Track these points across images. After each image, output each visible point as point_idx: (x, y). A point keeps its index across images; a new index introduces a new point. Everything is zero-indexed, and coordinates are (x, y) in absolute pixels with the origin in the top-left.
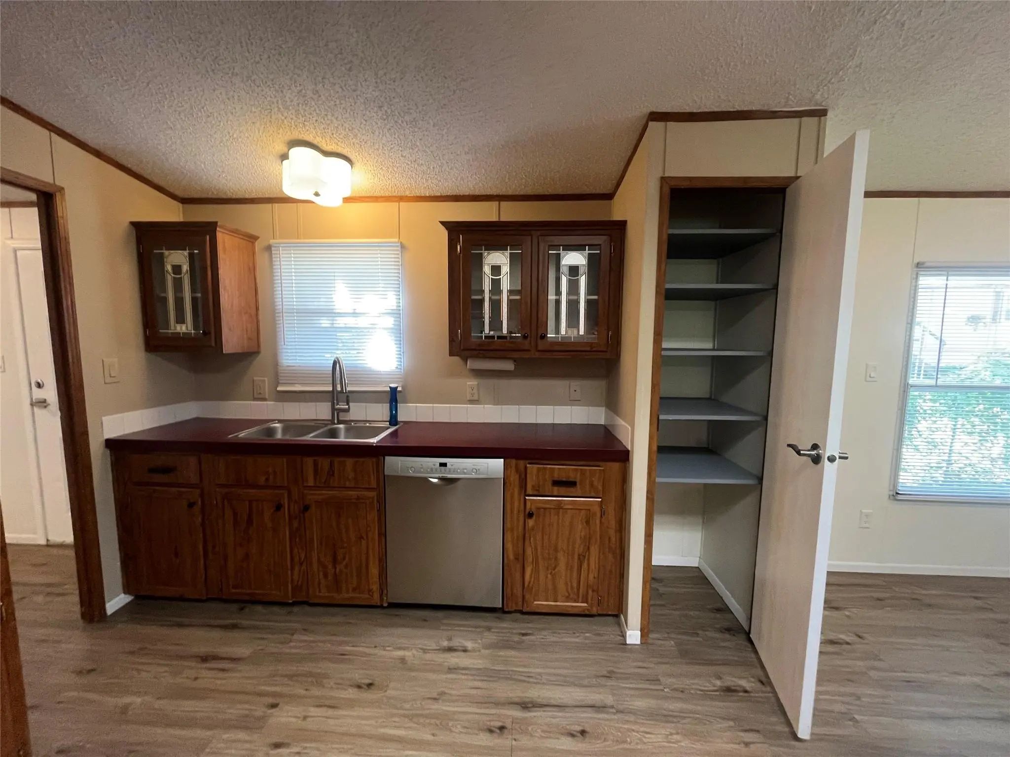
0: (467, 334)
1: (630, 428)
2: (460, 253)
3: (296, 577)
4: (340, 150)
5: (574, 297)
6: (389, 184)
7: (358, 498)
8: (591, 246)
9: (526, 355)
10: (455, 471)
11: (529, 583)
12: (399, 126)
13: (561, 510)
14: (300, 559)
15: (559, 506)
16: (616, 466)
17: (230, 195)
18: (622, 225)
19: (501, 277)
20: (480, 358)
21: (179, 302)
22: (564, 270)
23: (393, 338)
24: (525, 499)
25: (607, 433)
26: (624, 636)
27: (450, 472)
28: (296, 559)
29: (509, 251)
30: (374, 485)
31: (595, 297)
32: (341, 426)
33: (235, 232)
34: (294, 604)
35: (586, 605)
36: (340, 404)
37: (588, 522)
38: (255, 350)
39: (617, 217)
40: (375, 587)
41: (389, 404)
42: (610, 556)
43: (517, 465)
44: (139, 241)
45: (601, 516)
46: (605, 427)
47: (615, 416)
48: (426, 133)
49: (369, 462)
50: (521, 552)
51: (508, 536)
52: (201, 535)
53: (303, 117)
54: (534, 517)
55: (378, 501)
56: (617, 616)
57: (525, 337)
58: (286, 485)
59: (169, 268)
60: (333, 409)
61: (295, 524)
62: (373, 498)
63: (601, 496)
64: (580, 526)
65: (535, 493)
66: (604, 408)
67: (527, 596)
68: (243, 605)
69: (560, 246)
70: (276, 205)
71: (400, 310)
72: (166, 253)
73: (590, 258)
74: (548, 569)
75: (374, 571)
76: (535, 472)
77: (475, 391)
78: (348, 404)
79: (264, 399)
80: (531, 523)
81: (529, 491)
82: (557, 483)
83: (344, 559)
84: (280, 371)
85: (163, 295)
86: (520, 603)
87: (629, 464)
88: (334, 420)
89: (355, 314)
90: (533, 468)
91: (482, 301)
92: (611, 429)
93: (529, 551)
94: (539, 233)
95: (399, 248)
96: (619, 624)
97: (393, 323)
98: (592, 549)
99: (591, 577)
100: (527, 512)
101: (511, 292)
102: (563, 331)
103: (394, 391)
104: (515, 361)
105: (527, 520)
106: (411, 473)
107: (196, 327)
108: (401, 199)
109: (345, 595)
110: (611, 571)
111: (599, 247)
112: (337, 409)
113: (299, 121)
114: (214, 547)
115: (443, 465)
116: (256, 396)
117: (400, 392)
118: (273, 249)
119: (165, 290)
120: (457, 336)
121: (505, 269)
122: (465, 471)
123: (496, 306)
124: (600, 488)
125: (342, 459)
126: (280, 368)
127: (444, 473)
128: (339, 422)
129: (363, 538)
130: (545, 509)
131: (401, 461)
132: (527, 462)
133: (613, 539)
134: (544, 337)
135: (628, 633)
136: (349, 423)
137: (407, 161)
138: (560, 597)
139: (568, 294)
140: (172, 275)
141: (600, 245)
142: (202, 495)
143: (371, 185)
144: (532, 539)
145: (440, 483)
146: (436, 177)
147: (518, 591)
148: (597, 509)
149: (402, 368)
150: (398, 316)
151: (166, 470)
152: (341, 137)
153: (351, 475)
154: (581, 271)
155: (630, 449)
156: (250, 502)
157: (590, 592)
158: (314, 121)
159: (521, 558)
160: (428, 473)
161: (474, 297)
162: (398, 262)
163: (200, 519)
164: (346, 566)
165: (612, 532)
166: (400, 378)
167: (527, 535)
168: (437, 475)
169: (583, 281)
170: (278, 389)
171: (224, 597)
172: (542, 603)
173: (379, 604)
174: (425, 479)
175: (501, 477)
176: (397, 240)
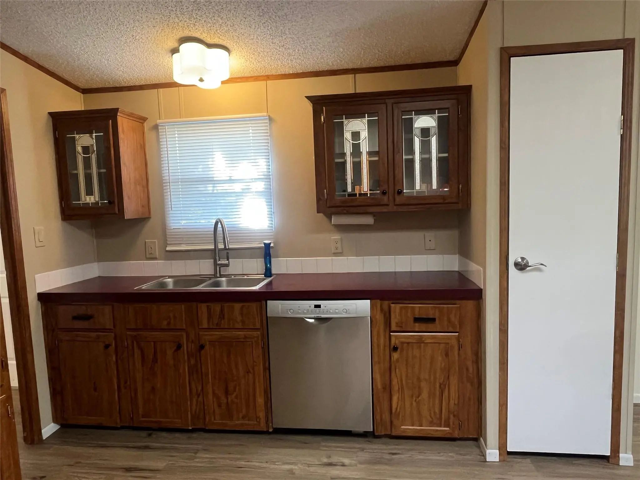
0: (331, 193)
1: (482, 269)
2: (324, 122)
3: (194, 407)
4: (221, 42)
5: (426, 156)
6: (259, 66)
7: (246, 337)
8: (440, 110)
9: (384, 209)
10: (328, 312)
11: (397, 408)
12: (273, 21)
13: (422, 344)
14: (197, 390)
15: (420, 341)
16: (470, 304)
17: (123, 84)
18: (468, 89)
19: (361, 141)
20: (345, 214)
21: (88, 178)
22: (417, 132)
23: (264, 200)
24: (390, 335)
25: (462, 277)
26: (484, 455)
27: (323, 312)
28: (194, 391)
29: (367, 119)
30: (258, 326)
31: (446, 155)
32: (224, 279)
33: (131, 115)
34: (194, 431)
35: (448, 429)
36: (221, 260)
37: (447, 355)
38: (147, 216)
39: (462, 82)
40: (262, 415)
41: (264, 259)
42: (469, 385)
43: (381, 306)
44: (55, 128)
45: (459, 350)
46: (459, 273)
47: (468, 261)
48: (294, 23)
49: (254, 306)
50: (388, 383)
51: (376, 368)
52: (115, 372)
53: (194, 19)
54: (399, 350)
55: (262, 340)
56: (476, 440)
57: (384, 193)
58: (184, 328)
59: (79, 149)
60: (215, 264)
61: (193, 362)
62: (258, 337)
63: (458, 330)
64: (440, 358)
65: (398, 329)
66: (457, 255)
67: (395, 422)
68: (150, 432)
69: (412, 111)
70: (161, 90)
71: (270, 175)
72: (77, 136)
73: (440, 121)
74: (412, 396)
75: (260, 401)
76: (398, 310)
77: (339, 245)
78: (228, 260)
79: (155, 259)
80: (395, 356)
81: (394, 328)
82: (417, 320)
83: (235, 390)
84: (167, 234)
85: (75, 172)
86: (389, 428)
87: (482, 301)
88: (217, 274)
89: (231, 181)
90: (396, 308)
91: (344, 164)
92: (464, 274)
93: (395, 382)
94: (392, 101)
95: (268, 121)
96: (479, 447)
97: (264, 187)
98: (451, 378)
99: (452, 402)
100: (392, 347)
101: (370, 154)
102: (418, 187)
103: (267, 246)
104: (374, 216)
105: (392, 353)
106: (290, 315)
107: (102, 198)
108: (268, 78)
109: (237, 423)
110: (470, 399)
111: (448, 110)
112: (219, 265)
113: (191, 22)
114: (126, 383)
115: (318, 306)
116: (148, 256)
117: (272, 247)
118: (159, 128)
119: (76, 168)
120: (324, 196)
121: (364, 134)
122: (337, 311)
123: (357, 167)
124: (457, 323)
125: (231, 304)
126: (167, 231)
127: (318, 314)
128: (221, 276)
129: (250, 372)
130: (408, 343)
131: (281, 304)
132: (391, 302)
133: (471, 370)
134: (400, 192)
135: (488, 451)
136: (230, 276)
137: (276, 47)
138: (424, 422)
139: (421, 153)
140: (83, 155)
141: (448, 108)
142: (115, 338)
143: (243, 67)
144: (397, 370)
145: (317, 323)
146: (300, 57)
147: (386, 417)
148: (454, 343)
149: (274, 227)
150: (269, 180)
151: (87, 318)
152: (223, 31)
153: (239, 318)
154: (432, 131)
155: (482, 288)
156: (155, 342)
157: (452, 416)
158: (203, 22)
159: (388, 388)
160: (304, 313)
161: (337, 160)
162: (267, 133)
163: (114, 359)
164: (236, 397)
165: (469, 364)
166: (271, 236)
167: (393, 367)
168: (313, 316)
169: (434, 141)
170: (167, 249)
171: (135, 425)
172: (408, 428)
173: (265, 430)
174: (302, 319)
175: (369, 314)
176: (265, 114)
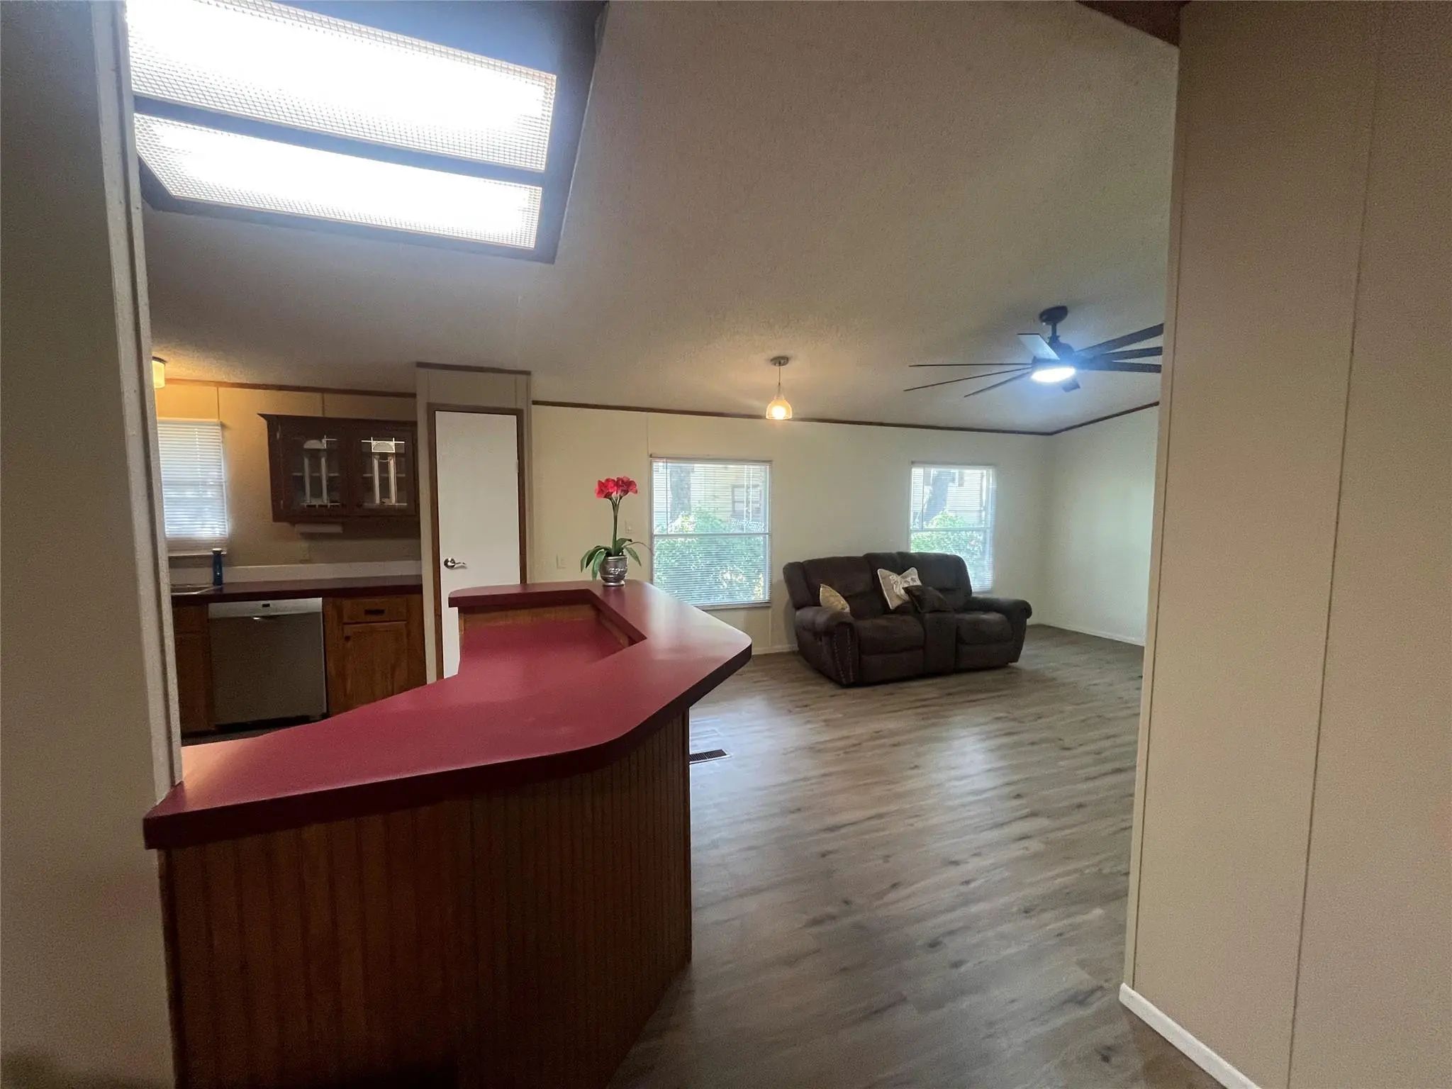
0: (290, 503)
2: (280, 439)
5: (386, 476)
7: (183, 640)
8: (398, 437)
9: (350, 521)
10: (275, 610)
13: (374, 634)
15: (372, 631)
20: (306, 523)
22: (375, 456)
24: (343, 628)
27: (271, 610)
29: (325, 439)
30: (198, 628)
31: (404, 475)
37: (398, 641)
41: (213, 568)
43: (333, 602)
45: (408, 635)
49: (193, 609)
50: (341, 669)
51: (330, 657)
54: (352, 640)
57: (345, 506)
62: (198, 639)
63: (405, 619)
64: (391, 644)
65: (351, 622)
69: (370, 436)
71: (221, 475)
73: (397, 446)
76: (350, 606)
80: (349, 644)
81: (346, 621)
82: (368, 612)
90: (347, 604)
91: (303, 477)
93: (348, 668)
95: (220, 428)
98: (402, 659)
100: (345, 638)
101: (329, 471)
102: (378, 501)
103: (217, 555)
104: (342, 525)
105: (345, 642)
108: (220, 386)
115: (267, 605)
117: (224, 555)
120: (280, 506)
122: (287, 609)
124: (404, 613)
127: (265, 612)
130: (361, 633)
131: (225, 605)
132: (344, 599)
133: (419, 650)
134: (360, 506)
139: (380, 472)
141: (404, 437)
144: (350, 657)
145: (262, 620)
147: (340, 697)
148: (404, 630)
149: (227, 534)
150: (220, 487)
155: (422, 583)
159: (341, 672)
160: (250, 612)
161: (295, 474)
162: (219, 439)
165: (417, 645)
166: (223, 544)
167: (346, 655)
168: (259, 614)
169: (391, 464)
174: (250, 619)
175: (321, 611)
176: (215, 420)
